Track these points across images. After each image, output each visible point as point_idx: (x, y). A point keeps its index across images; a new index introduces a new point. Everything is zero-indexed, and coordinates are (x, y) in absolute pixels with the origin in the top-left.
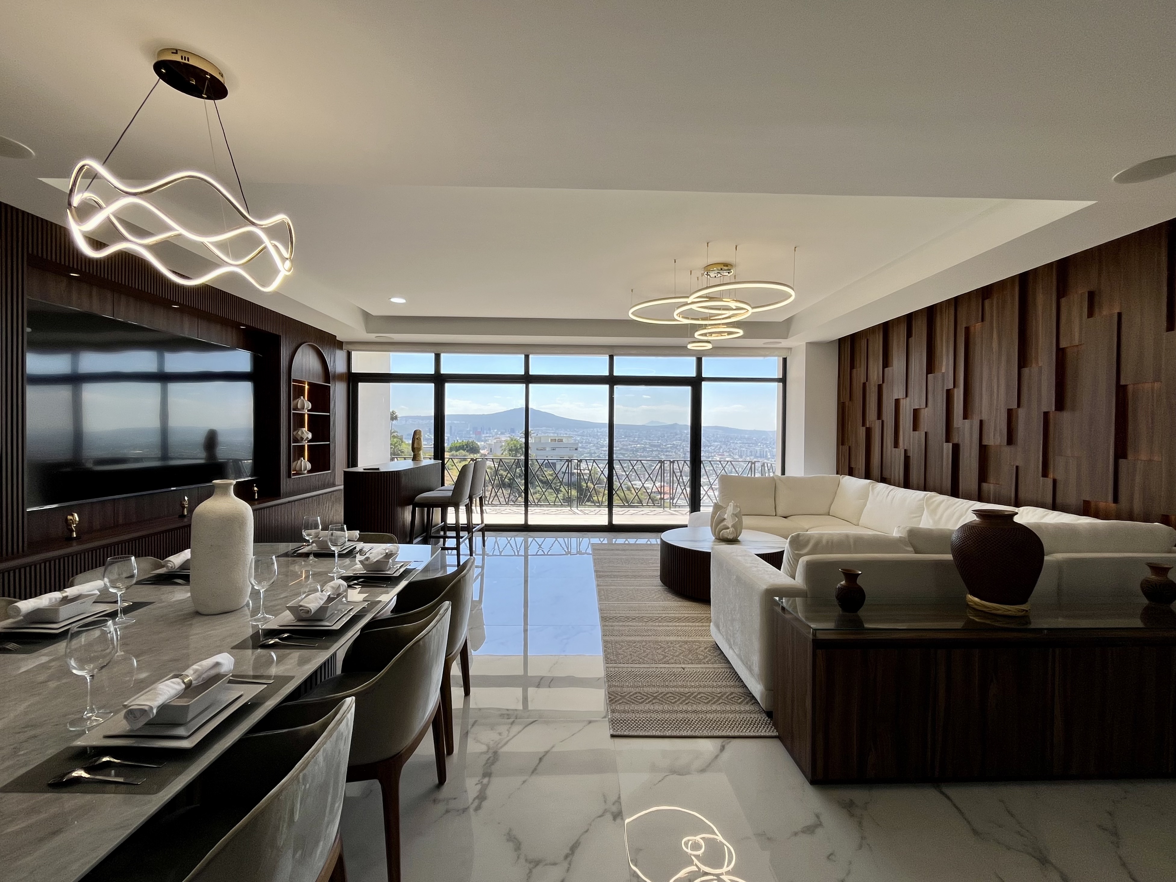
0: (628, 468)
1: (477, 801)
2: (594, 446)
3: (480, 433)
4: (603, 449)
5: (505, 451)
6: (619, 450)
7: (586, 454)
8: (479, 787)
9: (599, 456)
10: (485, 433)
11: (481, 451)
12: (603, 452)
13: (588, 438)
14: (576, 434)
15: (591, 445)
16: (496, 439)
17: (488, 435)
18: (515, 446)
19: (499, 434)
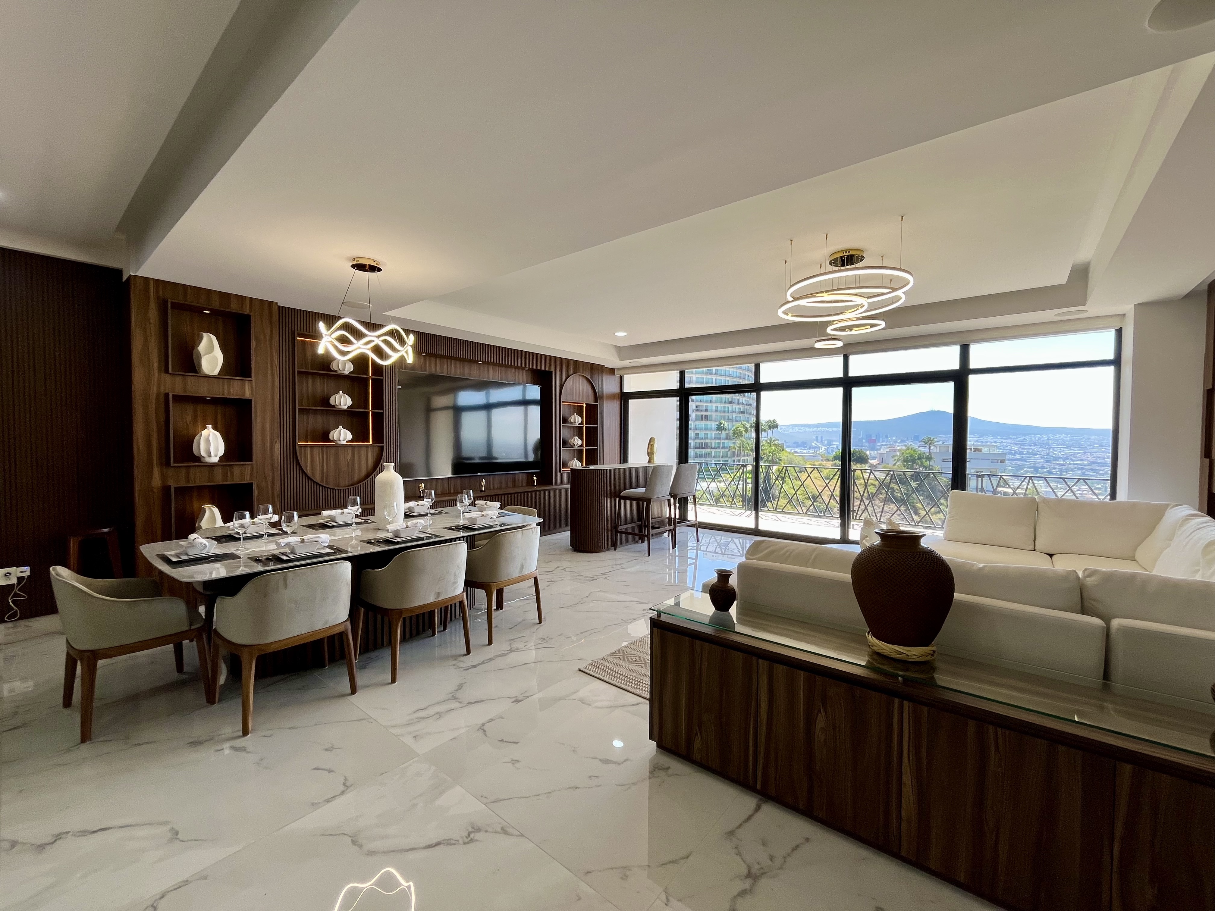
0: (1104, 489)
1: (471, 667)
2: (1041, 458)
3: (874, 441)
4: (1058, 462)
5: (898, 461)
6: (1089, 464)
7: (1028, 468)
8: (480, 662)
9: (1050, 472)
10: (881, 441)
11: (870, 461)
12: (1057, 466)
13: (1032, 447)
14: (1013, 442)
15: (1038, 456)
16: (889, 447)
17: (884, 443)
18: (911, 456)
19: (899, 443)
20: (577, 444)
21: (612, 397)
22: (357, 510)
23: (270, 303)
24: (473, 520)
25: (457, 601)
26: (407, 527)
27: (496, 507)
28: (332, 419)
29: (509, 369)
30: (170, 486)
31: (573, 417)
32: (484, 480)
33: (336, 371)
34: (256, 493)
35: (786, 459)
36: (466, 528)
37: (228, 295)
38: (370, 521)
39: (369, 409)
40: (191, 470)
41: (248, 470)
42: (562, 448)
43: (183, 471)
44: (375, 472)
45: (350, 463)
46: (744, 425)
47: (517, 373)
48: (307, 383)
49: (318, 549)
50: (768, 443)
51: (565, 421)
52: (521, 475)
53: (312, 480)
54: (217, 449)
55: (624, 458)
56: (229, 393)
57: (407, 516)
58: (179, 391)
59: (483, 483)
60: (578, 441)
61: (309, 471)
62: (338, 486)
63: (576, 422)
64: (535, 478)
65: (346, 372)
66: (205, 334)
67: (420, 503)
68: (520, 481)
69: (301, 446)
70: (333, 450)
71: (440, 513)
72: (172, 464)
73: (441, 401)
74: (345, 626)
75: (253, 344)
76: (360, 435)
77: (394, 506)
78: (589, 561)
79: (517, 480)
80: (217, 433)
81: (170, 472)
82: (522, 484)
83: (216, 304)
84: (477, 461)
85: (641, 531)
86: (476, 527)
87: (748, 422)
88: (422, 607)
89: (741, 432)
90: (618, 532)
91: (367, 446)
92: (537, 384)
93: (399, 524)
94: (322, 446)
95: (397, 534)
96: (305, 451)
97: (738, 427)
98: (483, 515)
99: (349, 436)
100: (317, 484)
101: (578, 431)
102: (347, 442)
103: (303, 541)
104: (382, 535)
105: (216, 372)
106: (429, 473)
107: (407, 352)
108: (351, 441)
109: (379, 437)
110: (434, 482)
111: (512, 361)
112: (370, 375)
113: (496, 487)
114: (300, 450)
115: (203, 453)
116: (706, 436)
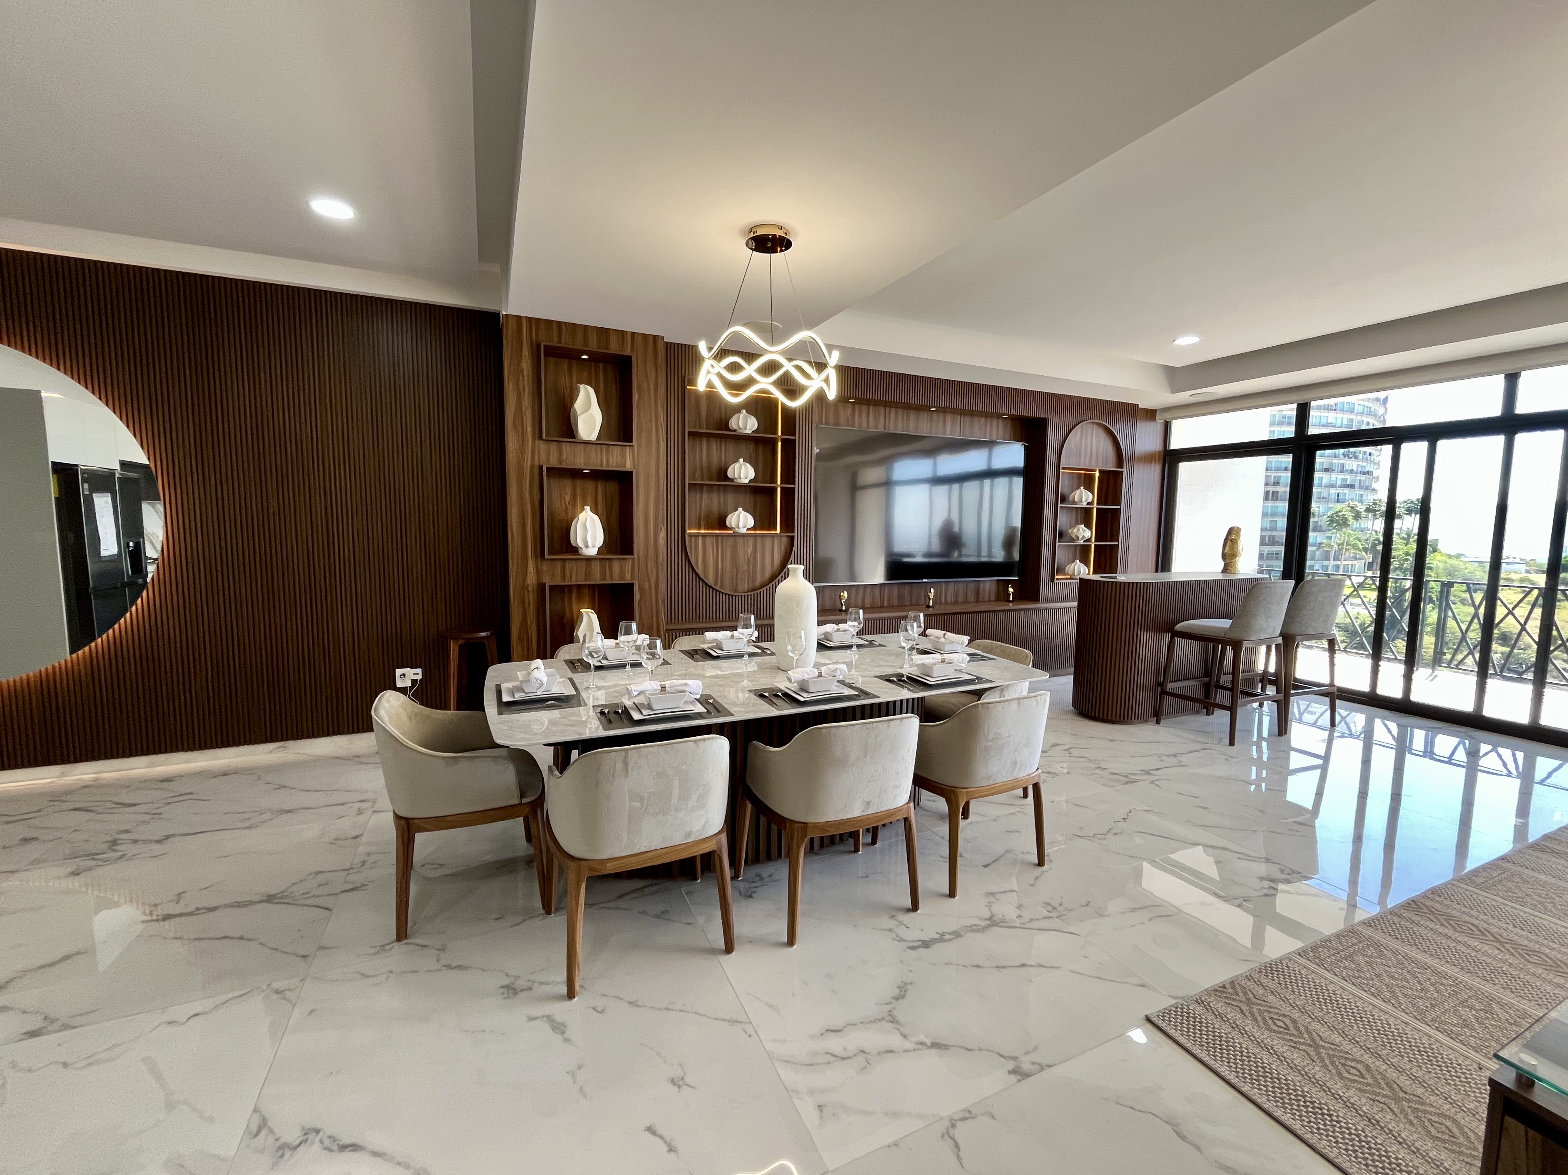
1: (920, 943)
8: (937, 936)
20: (1084, 537)
21: (1148, 458)
22: (751, 635)
23: (655, 337)
24: (927, 670)
25: (900, 817)
26: (820, 675)
27: (962, 643)
28: (730, 498)
29: (976, 419)
30: (545, 584)
31: (1078, 492)
32: (932, 590)
33: (735, 431)
34: (637, 596)
35: (1441, 565)
36: (914, 682)
37: (607, 330)
38: (769, 652)
39: (776, 483)
40: (568, 565)
41: (628, 565)
42: (1058, 544)
43: (559, 565)
44: (780, 577)
45: (751, 560)
46: (1352, 508)
47: (988, 425)
48: (701, 449)
49: (686, 702)
50: (1403, 538)
51: (1064, 499)
52: (988, 584)
53: (703, 581)
54: (594, 538)
55: (1163, 560)
56: (608, 464)
57: (822, 646)
58: (554, 462)
59: (931, 595)
60: (1084, 531)
61: (700, 572)
62: (736, 590)
63: (1083, 500)
64: (1011, 590)
65: (748, 431)
66: (582, 386)
67: (842, 626)
68: (987, 593)
69: (691, 535)
70: (729, 542)
71: (871, 644)
72: (547, 556)
73: (871, 475)
74: (719, 843)
75: (635, 397)
76: (764, 521)
77: (801, 637)
78: (1111, 740)
79: (981, 592)
80: (596, 518)
81: (545, 567)
82: (989, 597)
83: (593, 345)
84: (919, 559)
85: (1207, 694)
86: (931, 681)
87: (1361, 501)
88: (841, 823)
89: (1346, 519)
90: (1164, 693)
91: (773, 536)
92: (1021, 441)
93: (808, 670)
94: (717, 535)
95: (803, 687)
96: (696, 541)
97: (1340, 511)
98: (943, 661)
99: (751, 522)
100: (710, 587)
101: (1084, 515)
102: (748, 529)
103: (663, 688)
104: (782, 684)
105: (593, 437)
106: (852, 576)
107: (827, 380)
108: (754, 528)
109: (788, 524)
110: (861, 591)
111: (981, 405)
112: (780, 434)
113: (949, 600)
114: (690, 541)
115: (580, 543)
116: (1273, 526)
